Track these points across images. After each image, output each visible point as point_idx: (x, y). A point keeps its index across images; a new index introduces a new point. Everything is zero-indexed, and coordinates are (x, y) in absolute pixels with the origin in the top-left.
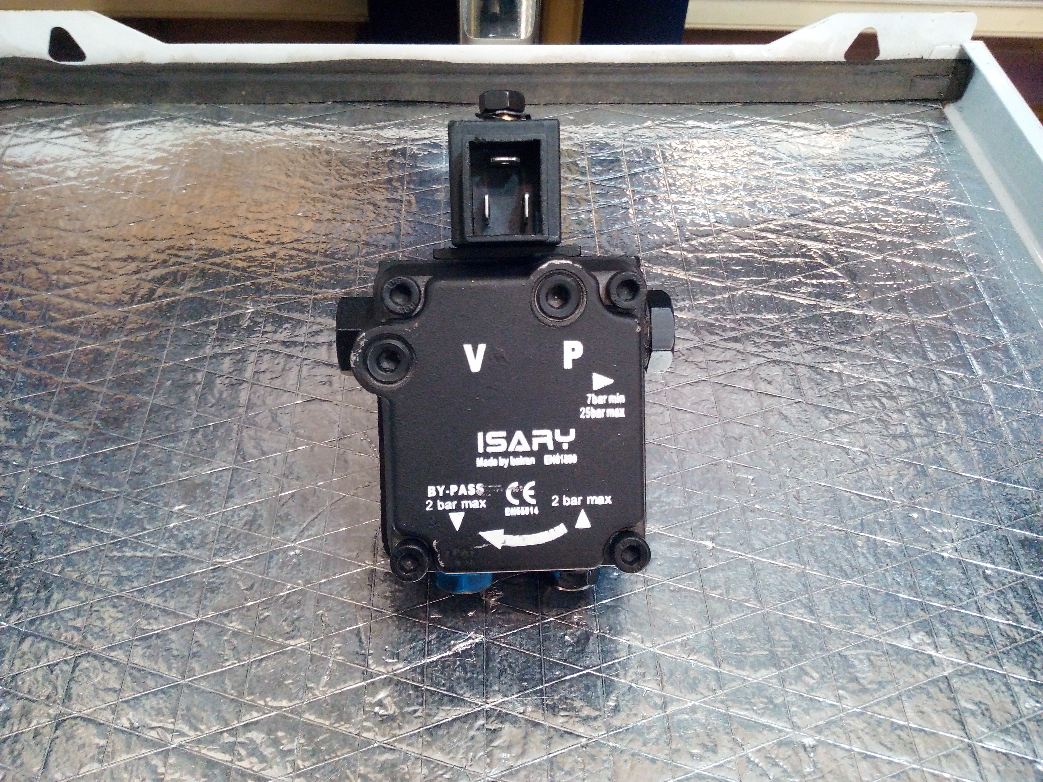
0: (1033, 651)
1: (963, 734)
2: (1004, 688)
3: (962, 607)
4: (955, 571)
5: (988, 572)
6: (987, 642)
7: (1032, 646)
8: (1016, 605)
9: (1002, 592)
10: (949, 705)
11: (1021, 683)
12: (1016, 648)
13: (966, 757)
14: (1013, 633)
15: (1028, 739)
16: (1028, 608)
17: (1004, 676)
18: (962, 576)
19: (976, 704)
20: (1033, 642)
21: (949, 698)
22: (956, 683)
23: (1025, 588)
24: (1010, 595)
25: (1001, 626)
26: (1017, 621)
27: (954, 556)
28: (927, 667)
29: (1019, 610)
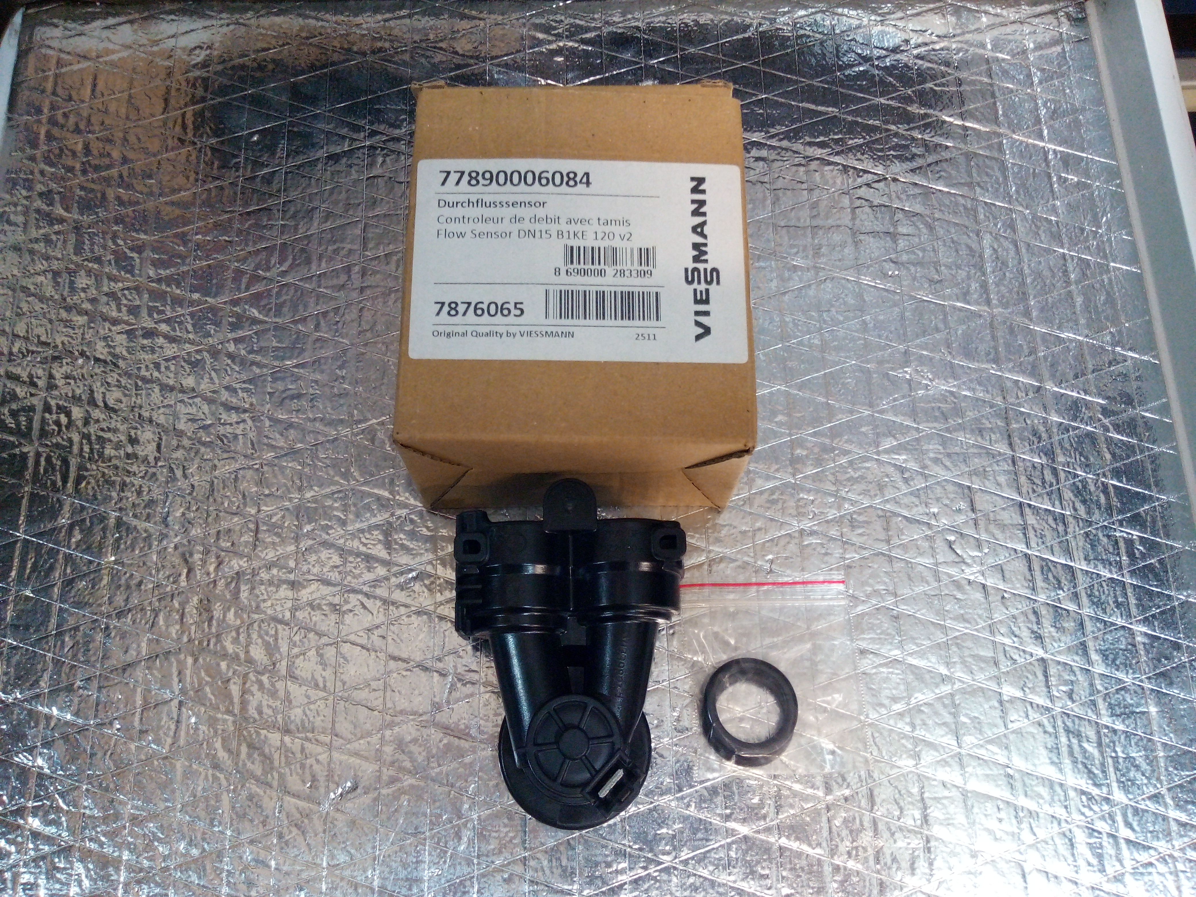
0: (1028, 671)
1: (955, 743)
2: (997, 704)
3: (976, 630)
4: (979, 596)
5: (1006, 595)
6: (992, 663)
7: (1030, 667)
8: (1024, 629)
9: (1014, 617)
10: (949, 719)
11: (1013, 700)
12: (1015, 669)
13: (953, 763)
14: (1016, 657)
15: (1006, 748)
16: (1033, 632)
17: (1000, 694)
18: (983, 600)
19: (970, 718)
20: (1030, 663)
21: (950, 713)
22: (958, 699)
23: (1035, 613)
24: (1021, 619)
25: (1007, 648)
26: (1021, 643)
27: (981, 579)
28: (937, 686)
29: (1025, 634)
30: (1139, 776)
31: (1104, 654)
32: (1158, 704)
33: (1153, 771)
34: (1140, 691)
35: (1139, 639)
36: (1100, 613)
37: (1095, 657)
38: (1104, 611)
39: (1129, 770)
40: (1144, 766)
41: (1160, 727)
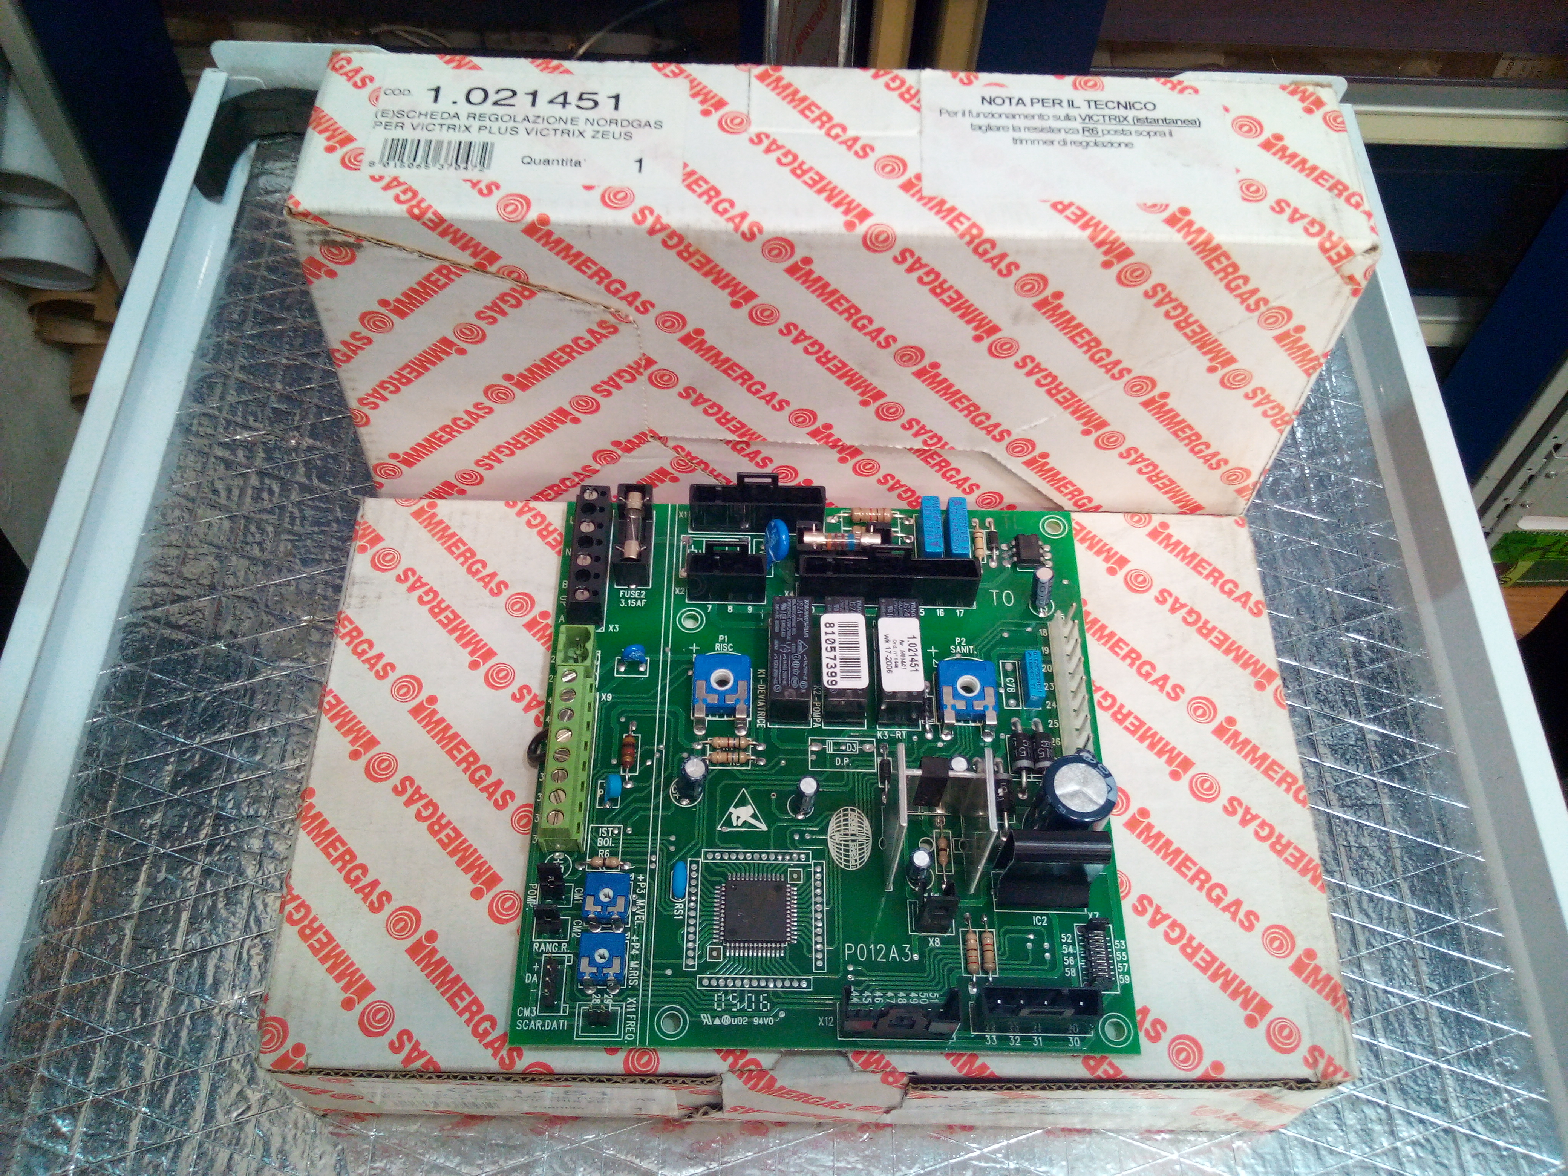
30: (1373, 864)
31: (1334, 750)
32: (1391, 797)
33: (1388, 861)
34: (1371, 785)
35: (1369, 736)
36: (1327, 711)
37: (1323, 750)
38: (1332, 708)
39: (1361, 859)
40: (1378, 854)
41: (1395, 819)
